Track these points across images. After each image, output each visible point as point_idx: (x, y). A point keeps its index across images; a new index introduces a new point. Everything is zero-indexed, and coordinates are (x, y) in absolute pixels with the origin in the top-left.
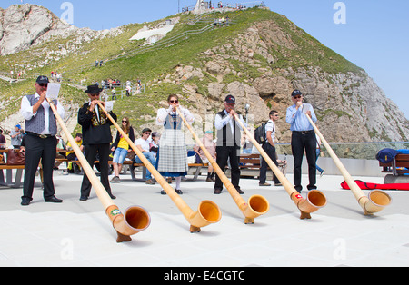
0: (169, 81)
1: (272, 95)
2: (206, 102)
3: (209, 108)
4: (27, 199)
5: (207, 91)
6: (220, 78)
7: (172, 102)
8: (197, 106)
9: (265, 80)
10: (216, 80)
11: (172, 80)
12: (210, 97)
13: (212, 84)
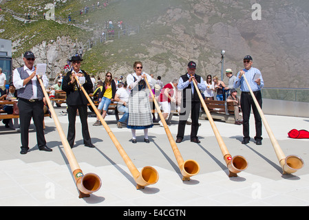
0: (160, 22)
1: (253, 34)
2: (193, 42)
3: (196, 46)
4: (25, 149)
5: (194, 31)
6: (206, 20)
7: (138, 68)
8: (185, 45)
9: (247, 21)
10: (202, 21)
11: (163, 21)
12: (197, 37)
13: (198, 25)
